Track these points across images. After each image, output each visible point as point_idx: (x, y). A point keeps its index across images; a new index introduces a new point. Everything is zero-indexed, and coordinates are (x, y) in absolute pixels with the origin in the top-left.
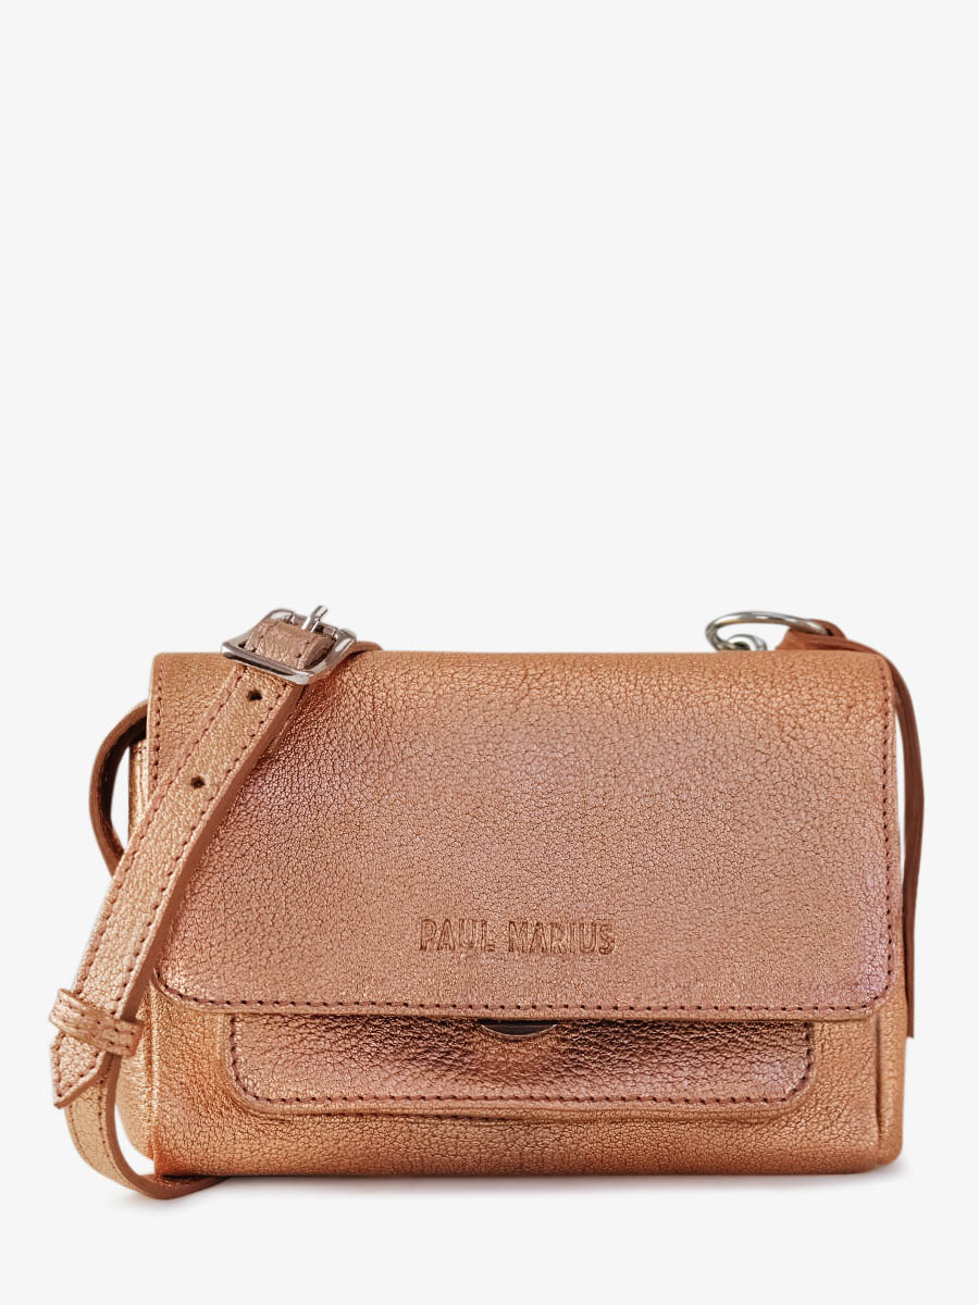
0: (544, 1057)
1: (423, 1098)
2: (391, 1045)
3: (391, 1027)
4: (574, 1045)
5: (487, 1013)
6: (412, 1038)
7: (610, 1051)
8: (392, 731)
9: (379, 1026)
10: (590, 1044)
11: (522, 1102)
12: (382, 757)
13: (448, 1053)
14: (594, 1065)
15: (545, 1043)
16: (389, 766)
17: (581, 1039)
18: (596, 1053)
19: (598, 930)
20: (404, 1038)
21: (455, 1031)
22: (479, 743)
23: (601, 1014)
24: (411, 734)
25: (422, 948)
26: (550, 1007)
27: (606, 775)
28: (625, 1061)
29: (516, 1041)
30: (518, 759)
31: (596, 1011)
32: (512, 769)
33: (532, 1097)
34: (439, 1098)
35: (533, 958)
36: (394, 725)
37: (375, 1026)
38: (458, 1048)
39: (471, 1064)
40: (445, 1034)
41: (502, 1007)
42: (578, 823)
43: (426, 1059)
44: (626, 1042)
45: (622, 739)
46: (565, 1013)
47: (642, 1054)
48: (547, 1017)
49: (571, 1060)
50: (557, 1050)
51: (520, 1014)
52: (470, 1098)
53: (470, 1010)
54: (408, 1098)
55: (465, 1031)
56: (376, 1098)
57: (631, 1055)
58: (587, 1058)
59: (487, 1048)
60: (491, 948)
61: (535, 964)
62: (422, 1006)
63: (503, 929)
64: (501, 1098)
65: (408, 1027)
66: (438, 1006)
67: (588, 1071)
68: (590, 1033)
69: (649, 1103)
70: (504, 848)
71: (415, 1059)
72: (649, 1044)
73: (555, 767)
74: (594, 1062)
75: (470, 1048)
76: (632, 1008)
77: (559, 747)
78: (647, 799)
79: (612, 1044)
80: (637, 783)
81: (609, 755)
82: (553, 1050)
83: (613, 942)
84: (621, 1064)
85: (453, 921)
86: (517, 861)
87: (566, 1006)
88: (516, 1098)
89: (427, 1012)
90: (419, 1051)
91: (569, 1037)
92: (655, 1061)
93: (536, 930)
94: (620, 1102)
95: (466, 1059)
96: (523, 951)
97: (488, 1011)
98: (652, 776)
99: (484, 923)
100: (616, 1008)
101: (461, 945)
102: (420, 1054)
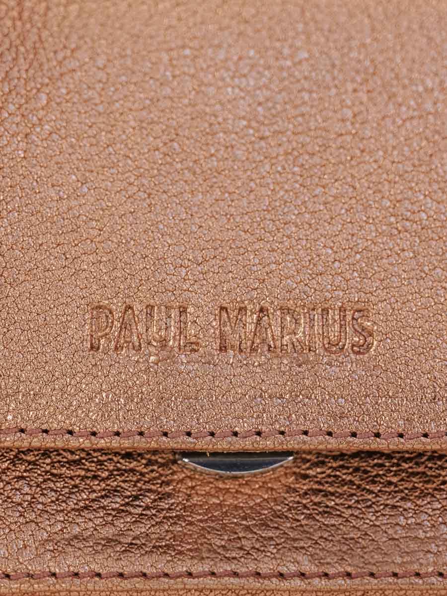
0: (275, 500)
1: (99, 575)
2: (52, 490)
3: (52, 464)
4: (319, 483)
5: (189, 443)
6: (83, 478)
7: (372, 492)
8: (45, 34)
9: (34, 463)
10: (344, 483)
11: (243, 581)
12: (31, 71)
13: (136, 498)
14: (350, 512)
15: (277, 479)
16: (42, 85)
17: (329, 476)
18: (352, 495)
19: (349, 318)
20: (71, 478)
21: (146, 465)
22: (171, 50)
23: (358, 444)
24: (74, 37)
25: (92, 347)
26: (282, 433)
27: (355, 91)
28: (394, 507)
29: (235, 478)
30: (228, 69)
31: (350, 439)
32: (220, 84)
33: (258, 574)
34: (121, 575)
35: (257, 360)
36: (48, 26)
37: (30, 463)
38: (150, 491)
39: (169, 509)
40: (132, 470)
41: (212, 434)
42: (317, 160)
43: (104, 508)
44: (395, 480)
45: (376, 39)
46: (304, 442)
47: (419, 497)
48: (279, 448)
49: (315, 504)
50: (295, 490)
51: (239, 444)
52: (166, 575)
53: (164, 438)
54: (76, 575)
55: (162, 465)
56: (29, 575)
57: (402, 499)
58: (338, 501)
59: (193, 488)
60: (192, 346)
61: (258, 370)
62: (94, 434)
63: (212, 318)
64: (213, 574)
65: (77, 463)
66: (117, 434)
67: (340, 520)
68: (342, 467)
69: (433, 579)
70: (210, 199)
71: (86, 507)
72: (427, 482)
73: (282, 80)
74: (350, 507)
75: (168, 489)
76: (401, 436)
77: (286, 51)
78: (415, 122)
79: (374, 482)
80: (400, 100)
81: (359, 61)
82: (290, 489)
83: (371, 335)
84: (387, 511)
85: (137, 307)
86: (229, 216)
87: (306, 433)
88: (235, 574)
89: (102, 443)
90: (94, 496)
91: (311, 472)
92: (437, 505)
93: (259, 319)
94: (391, 580)
95: (164, 505)
96: (241, 351)
97: (190, 439)
98: (421, 89)
99: (183, 311)
100: (377, 435)
101: (149, 343)
102: (93, 500)
